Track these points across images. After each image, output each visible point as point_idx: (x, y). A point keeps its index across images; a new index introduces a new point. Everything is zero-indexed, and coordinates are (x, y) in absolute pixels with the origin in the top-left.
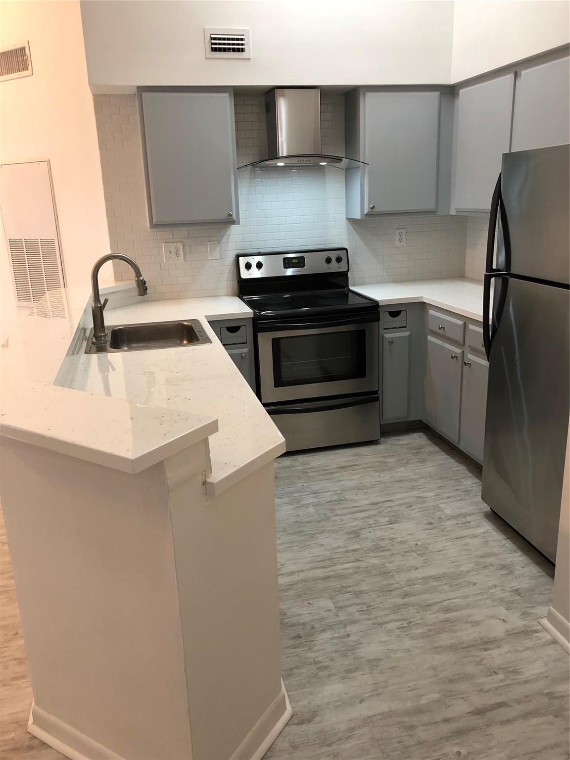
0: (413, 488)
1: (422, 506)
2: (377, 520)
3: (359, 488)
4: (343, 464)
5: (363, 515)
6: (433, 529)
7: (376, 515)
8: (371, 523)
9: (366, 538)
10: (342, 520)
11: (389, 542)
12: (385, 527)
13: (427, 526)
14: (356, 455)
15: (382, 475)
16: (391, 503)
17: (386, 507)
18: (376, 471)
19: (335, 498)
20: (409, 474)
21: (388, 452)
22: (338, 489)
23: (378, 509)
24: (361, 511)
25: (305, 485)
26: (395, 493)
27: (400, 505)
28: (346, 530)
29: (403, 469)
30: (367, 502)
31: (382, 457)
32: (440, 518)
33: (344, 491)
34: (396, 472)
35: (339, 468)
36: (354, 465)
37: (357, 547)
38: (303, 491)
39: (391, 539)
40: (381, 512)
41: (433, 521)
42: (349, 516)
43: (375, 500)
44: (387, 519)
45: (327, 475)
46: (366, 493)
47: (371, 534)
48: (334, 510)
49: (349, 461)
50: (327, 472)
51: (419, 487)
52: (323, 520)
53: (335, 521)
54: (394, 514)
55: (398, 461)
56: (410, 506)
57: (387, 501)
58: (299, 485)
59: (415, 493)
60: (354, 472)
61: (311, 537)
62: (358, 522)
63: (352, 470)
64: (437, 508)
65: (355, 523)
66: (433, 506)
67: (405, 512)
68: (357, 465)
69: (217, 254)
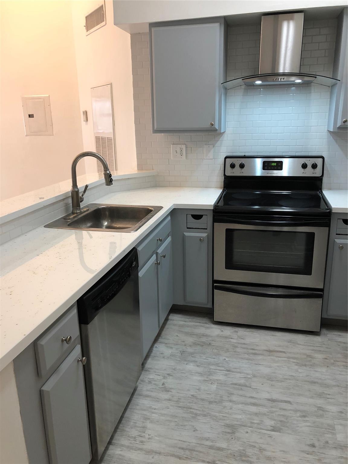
0: (320, 395)
1: (317, 420)
2: (262, 421)
3: (270, 378)
4: (272, 348)
5: (254, 409)
6: (311, 454)
7: (265, 414)
8: (255, 422)
9: (239, 439)
10: (231, 409)
11: (257, 452)
12: (265, 432)
13: (307, 448)
14: (290, 341)
15: (300, 370)
16: (289, 405)
17: (280, 409)
18: (297, 364)
19: (242, 381)
20: (326, 377)
21: (322, 347)
22: (250, 372)
23: (272, 407)
24: (254, 404)
25: (227, 359)
26: (299, 395)
27: (296, 411)
28: (228, 422)
29: (324, 370)
30: (267, 396)
31: (313, 350)
32: (327, 442)
33: (254, 376)
34: (316, 371)
35: (267, 351)
36: (281, 352)
37: (224, 445)
38: (220, 365)
39: (261, 450)
40: (272, 413)
41: (317, 444)
42: (240, 406)
43: (275, 396)
44: (272, 423)
45: (251, 355)
46: (272, 385)
47: (247, 435)
48: (233, 394)
49: (279, 346)
50: (254, 351)
51: (328, 396)
52: (216, 402)
53: (225, 407)
54: (283, 419)
55: (326, 359)
56: (304, 416)
57: (286, 402)
58: (222, 358)
59: (320, 402)
60: (277, 359)
61: (193, 417)
62: (243, 416)
63: (276, 357)
64: (331, 429)
65: (240, 417)
66: (328, 425)
67: (295, 422)
68: (284, 352)
69: (211, 155)
